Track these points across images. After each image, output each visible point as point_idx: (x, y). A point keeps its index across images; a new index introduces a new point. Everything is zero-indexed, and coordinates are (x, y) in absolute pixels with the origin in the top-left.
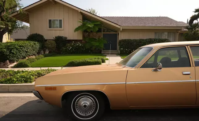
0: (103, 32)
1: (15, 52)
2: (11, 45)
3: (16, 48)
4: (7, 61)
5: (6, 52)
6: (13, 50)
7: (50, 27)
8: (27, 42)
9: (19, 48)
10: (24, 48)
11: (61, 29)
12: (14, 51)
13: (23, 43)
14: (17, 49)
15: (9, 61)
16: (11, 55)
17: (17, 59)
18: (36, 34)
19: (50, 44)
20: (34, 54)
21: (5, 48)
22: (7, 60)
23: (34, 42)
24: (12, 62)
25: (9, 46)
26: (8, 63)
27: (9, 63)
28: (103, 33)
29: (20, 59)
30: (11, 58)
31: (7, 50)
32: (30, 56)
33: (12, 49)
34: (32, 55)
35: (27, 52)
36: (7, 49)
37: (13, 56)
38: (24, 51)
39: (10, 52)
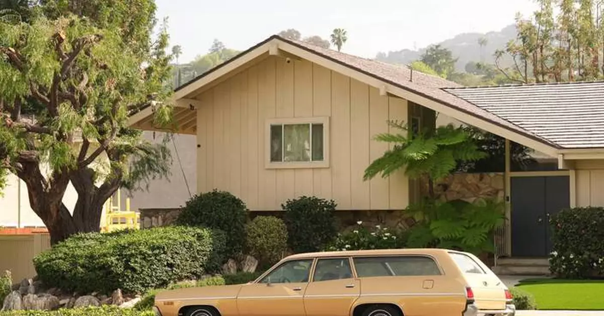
0: (512, 170)
1: (137, 267)
2: (130, 244)
3: (141, 253)
4: (117, 293)
5: (117, 264)
6: (132, 260)
7: (276, 156)
8: (174, 233)
9: (148, 255)
10: (165, 253)
11: (318, 164)
12: (136, 262)
13: (161, 238)
14: (145, 257)
15: (123, 292)
16: (129, 273)
17: (143, 285)
18: (215, 194)
19: (260, 231)
20: (194, 274)
21: (112, 255)
22: (116, 289)
23: (199, 231)
24: (129, 294)
25: (124, 247)
26: (119, 297)
27: (121, 298)
28: (509, 174)
29: (152, 286)
30: (128, 285)
31: (118, 260)
32: (180, 279)
33: (132, 255)
34: (188, 278)
35: (171, 266)
36: (119, 255)
37: (133, 277)
38: (162, 264)
39: (127, 267)
